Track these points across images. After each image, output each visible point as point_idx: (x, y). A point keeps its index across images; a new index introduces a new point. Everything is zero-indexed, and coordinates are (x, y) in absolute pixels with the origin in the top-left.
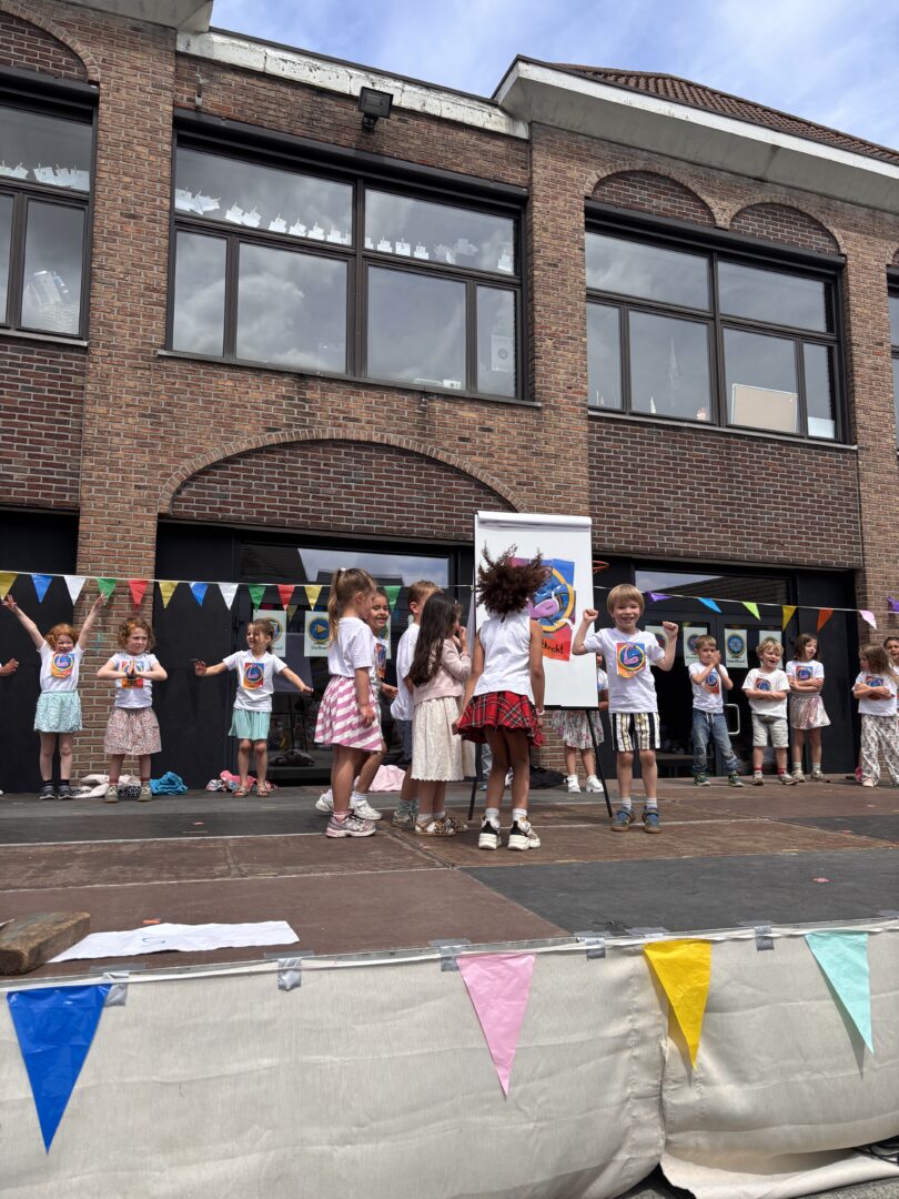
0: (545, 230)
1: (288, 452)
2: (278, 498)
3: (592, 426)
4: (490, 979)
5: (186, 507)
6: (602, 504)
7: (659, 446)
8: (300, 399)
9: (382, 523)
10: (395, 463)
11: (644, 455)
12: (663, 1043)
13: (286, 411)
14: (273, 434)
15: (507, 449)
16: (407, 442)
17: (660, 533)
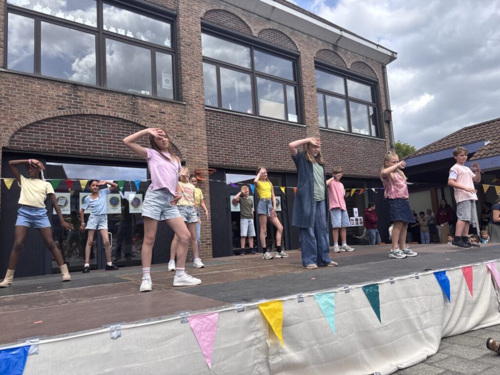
0: (185, 30)
1: (69, 119)
2: (65, 141)
3: (207, 113)
4: (200, 324)
5: (17, 144)
6: (212, 146)
7: (234, 123)
8: (74, 96)
9: (116, 152)
10: (121, 126)
11: (228, 126)
12: (267, 341)
13: (67, 101)
14: (62, 111)
15: (172, 121)
16: (127, 117)
17: (235, 158)
